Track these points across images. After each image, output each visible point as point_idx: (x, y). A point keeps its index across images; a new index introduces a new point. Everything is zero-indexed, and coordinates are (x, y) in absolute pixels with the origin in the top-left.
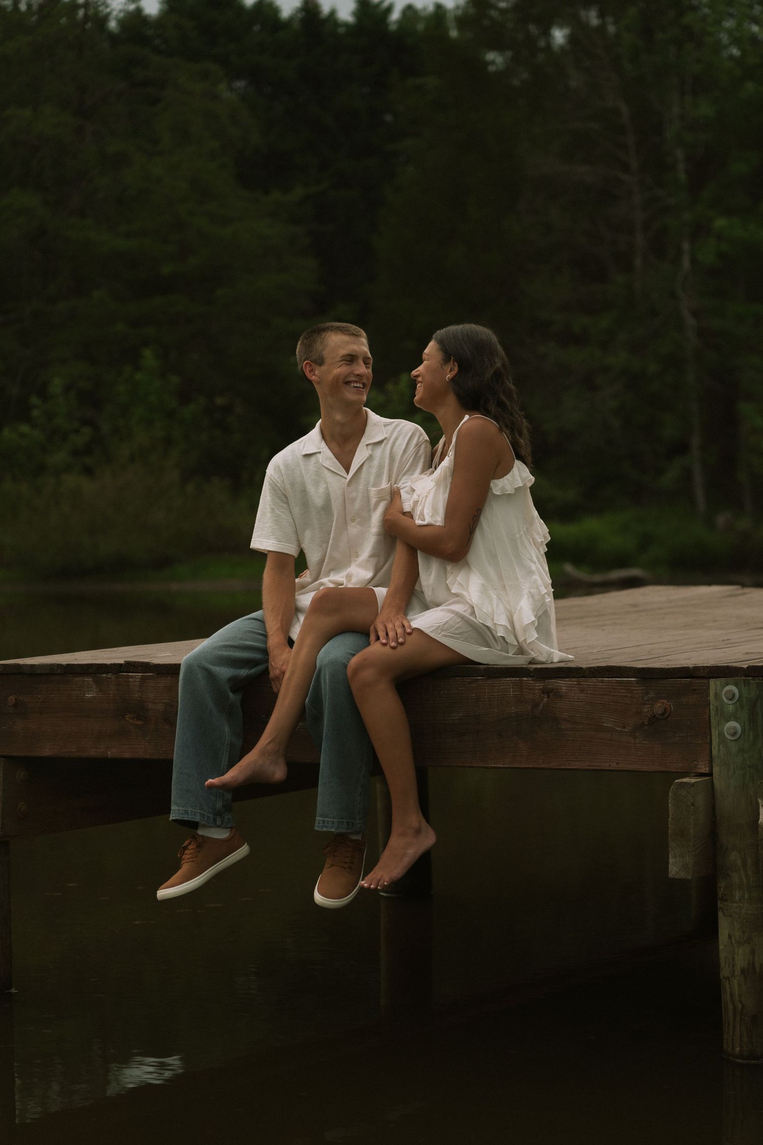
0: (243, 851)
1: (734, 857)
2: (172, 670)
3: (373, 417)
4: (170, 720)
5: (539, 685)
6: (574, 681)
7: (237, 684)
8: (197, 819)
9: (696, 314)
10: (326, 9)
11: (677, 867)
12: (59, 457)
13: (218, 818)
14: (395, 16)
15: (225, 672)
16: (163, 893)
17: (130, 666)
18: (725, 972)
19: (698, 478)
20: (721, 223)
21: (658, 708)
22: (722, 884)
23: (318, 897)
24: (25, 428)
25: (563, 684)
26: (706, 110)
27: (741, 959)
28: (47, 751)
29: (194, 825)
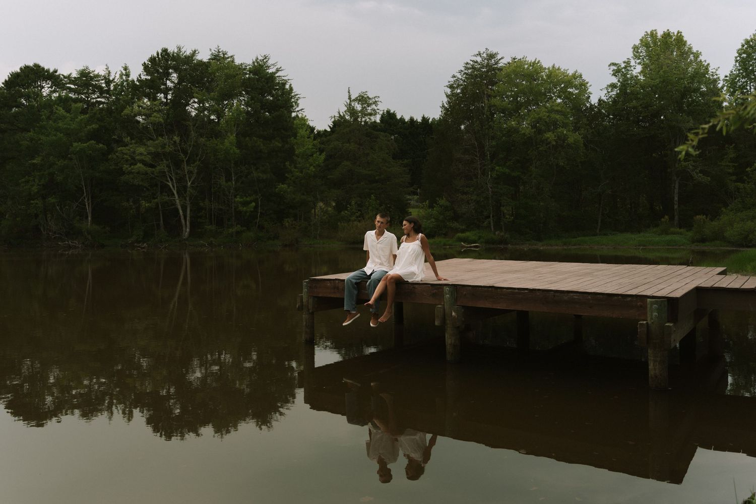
0: (359, 315)
1: (448, 322)
2: (343, 280)
3: (386, 231)
4: (343, 290)
5: (412, 286)
6: (418, 286)
7: (356, 283)
8: (349, 309)
9: (491, 188)
10: (415, 119)
11: (437, 323)
12: (353, 218)
13: (354, 309)
14: (430, 120)
15: (354, 281)
16: (344, 324)
17: (336, 279)
18: (447, 344)
19: (492, 224)
20: (497, 168)
21: (434, 291)
22: (446, 327)
23: (371, 325)
24: (346, 212)
25: (416, 286)
26: (494, 143)
27: (449, 342)
28: (320, 295)
29: (349, 311)
